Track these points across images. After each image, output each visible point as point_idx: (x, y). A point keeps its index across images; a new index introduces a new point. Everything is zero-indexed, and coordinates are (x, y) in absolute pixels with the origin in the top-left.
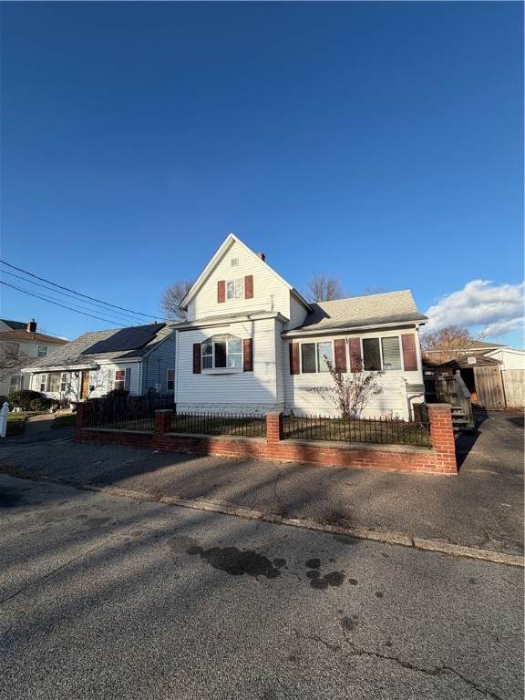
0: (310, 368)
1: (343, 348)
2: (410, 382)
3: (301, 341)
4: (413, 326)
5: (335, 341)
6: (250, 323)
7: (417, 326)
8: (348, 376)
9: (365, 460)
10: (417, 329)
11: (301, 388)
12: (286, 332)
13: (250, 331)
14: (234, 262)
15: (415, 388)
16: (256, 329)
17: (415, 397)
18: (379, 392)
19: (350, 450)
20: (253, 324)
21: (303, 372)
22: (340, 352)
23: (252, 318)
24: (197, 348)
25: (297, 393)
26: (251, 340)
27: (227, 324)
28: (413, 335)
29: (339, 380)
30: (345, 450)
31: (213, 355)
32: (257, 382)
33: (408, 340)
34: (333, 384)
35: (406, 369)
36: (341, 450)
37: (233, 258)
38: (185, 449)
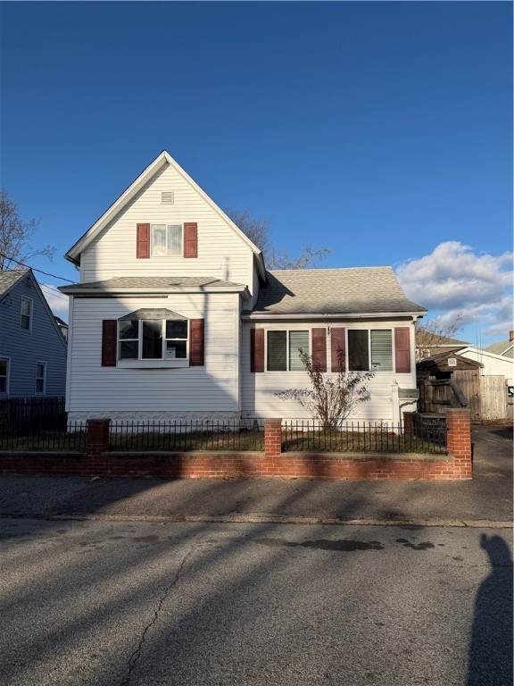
0: (278, 364)
1: (323, 339)
2: (403, 387)
3: (267, 327)
4: (410, 318)
5: (314, 330)
6: (202, 296)
7: (415, 319)
8: (329, 376)
9: (382, 471)
10: (414, 323)
11: (266, 391)
12: (249, 313)
13: (201, 308)
14: (167, 197)
15: (408, 393)
16: (211, 306)
17: (407, 404)
18: (367, 398)
19: (368, 460)
20: (206, 299)
21: (268, 370)
22: (319, 344)
23: (208, 289)
24: (109, 326)
25: (259, 397)
26: (203, 321)
27: (164, 295)
28: (408, 328)
29: (317, 381)
30: (362, 460)
31: (140, 339)
32: (211, 381)
33: (402, 335)
34: (310, 386)
35: (398, 370)
36: (356, 460)
37: (165, 190)
38: (139, 472)
